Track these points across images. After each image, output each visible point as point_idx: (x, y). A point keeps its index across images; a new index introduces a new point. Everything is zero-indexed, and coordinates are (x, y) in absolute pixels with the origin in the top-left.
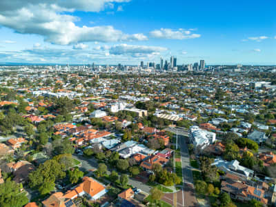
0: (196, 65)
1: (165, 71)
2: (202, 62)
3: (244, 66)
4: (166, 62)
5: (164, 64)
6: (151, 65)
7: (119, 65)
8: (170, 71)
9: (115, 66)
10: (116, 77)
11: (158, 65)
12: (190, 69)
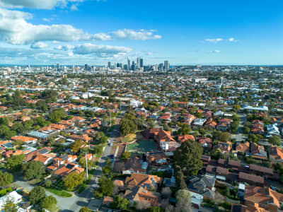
0: (161, 65)
1: (132, 71)
2: (166, 62)
3: (203, 67)
4: (133, 63)
5: (131, 64)
6: (118, 65)
7: (86, 65)
8: (137, 71)
9: (81, 67)
10: (83, 76)
11: (125, 66)
12: (155, 69)
